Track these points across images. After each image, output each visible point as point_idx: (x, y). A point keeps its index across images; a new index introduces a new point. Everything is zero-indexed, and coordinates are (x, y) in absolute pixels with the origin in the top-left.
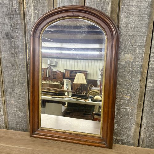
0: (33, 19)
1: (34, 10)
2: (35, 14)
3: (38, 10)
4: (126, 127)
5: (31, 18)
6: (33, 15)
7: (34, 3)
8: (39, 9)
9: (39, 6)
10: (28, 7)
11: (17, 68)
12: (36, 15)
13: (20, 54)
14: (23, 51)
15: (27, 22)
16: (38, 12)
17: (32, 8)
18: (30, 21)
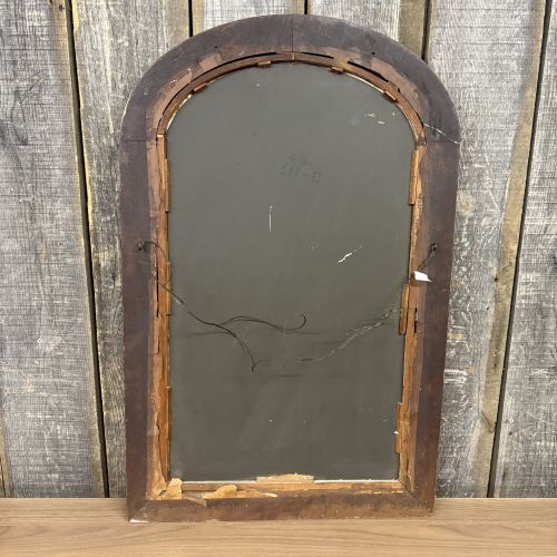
0: (108, 68)
1: (114, 33)
2: (117, 49)
3: (129, 34)
4: (451, 437)
5: (102, 63)
6: (108, 55)
7: (112, 9)
8: (133, 31)
9: (132, 18)
10: (87, 23)
11: (47, 257)
12: (123, 55)
13: (58, 204)
14: (72, 190)
15: (86, 81)
16: (130, 41)
17: (107, 26)
18: (98, 78)
